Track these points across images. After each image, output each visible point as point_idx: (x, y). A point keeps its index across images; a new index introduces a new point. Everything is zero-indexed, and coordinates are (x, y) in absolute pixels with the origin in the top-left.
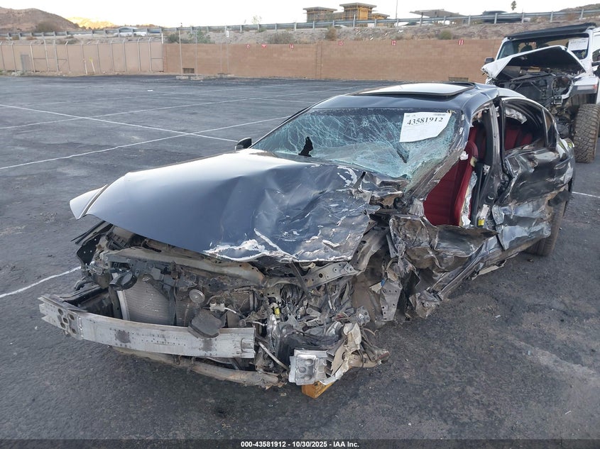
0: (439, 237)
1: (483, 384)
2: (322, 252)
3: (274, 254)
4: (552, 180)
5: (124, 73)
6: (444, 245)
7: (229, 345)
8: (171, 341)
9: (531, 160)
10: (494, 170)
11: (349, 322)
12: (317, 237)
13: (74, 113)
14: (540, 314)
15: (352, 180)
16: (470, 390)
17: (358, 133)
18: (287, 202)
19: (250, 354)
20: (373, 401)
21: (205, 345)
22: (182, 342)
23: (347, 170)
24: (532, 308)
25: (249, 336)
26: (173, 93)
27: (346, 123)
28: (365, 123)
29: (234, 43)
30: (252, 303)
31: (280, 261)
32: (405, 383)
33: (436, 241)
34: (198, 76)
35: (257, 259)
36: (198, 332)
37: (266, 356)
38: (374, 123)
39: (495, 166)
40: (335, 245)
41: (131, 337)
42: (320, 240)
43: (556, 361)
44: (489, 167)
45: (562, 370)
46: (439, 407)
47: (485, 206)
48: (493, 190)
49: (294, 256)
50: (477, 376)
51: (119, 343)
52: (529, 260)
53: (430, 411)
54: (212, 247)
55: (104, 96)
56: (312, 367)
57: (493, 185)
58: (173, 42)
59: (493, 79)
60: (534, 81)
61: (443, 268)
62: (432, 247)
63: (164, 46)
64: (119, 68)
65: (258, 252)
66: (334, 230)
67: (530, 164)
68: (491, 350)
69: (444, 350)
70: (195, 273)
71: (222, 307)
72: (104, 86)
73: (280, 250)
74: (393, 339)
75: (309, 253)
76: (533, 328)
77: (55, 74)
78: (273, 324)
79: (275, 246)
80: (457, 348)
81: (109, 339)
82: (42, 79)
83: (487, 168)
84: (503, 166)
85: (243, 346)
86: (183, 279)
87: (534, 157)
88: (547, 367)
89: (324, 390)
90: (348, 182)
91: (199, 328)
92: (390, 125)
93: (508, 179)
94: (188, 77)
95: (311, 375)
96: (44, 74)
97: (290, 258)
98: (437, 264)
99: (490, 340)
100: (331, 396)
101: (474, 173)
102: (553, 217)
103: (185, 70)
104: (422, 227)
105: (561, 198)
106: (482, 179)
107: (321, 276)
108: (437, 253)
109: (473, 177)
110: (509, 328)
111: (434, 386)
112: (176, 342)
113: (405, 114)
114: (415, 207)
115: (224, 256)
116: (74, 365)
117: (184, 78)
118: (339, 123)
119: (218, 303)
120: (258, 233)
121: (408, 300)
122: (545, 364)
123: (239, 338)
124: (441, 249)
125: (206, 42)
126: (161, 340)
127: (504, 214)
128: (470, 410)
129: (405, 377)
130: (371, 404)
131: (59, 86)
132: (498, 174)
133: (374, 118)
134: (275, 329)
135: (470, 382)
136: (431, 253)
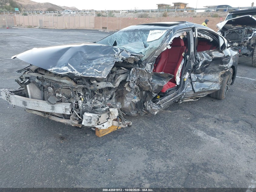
0: (152, 78)
1: (170, 140)
2: (94, 74)
3: (73, 72)
4: (222, 66)
5: (79, 28)
6: (155, 80)
7: (61, 109)
8: (41, 105)
9: (211, 55)
10: (191, 57)
11: (113, 108)
12: (92, 68)
13: (52, 41)
14: (207, 119)
15: (118, 52)
16: (163, 141)
17: (133, 39)
18: (88, 57)
19: (68, 113)
20: (122, 140)
21: (52, 108)
22: (45, 107)
23: (117, 49)
24: (205, 117)
25: (68, 106)
26: (95, 36)
27: (130, 35)
28: (136, 35)
29: (124, 17)
30: (72, 95)
31: (76, 75)
32: (138, 136)
33: (151, 79)
34: (108, 30)
35: (67, 74)
36: (49, 103)
37: (76, 115)
38: (139, 35)
39: (191, 56)
40: (99, 72)
41: (27, 104)
42: (93, 69)
43: (204, 135)
44: (189, 56)
45: (205, 138)
46: (147, 145)
47: (187, 73)
48: (191, 66)
49: (81, 74)
50: (169, 137)
51: (23, 105)
52: (213, 101)
53: (143, 146)
54: (51, 68)
55: (67, 36)
56: (91, 119)
57: (191, 64)
58: (99, 16)
59: (220, 30)
60: (237, 31)
61: (154, 90)
62: (149, 81)
63: (95, 18)
64: (77, 26)
65: (67, 71)
66: (99, 66)
67: (211, 58)
68: (179, 129)
69: (159, 127)
70: (50, 81)
71: (60, 95)
72: (69, 32)
73: (76, 71)
74: (141, 122)
75: (88, 73)
76: (201, 123)
77: (52, 28)
78: (80, 104)
79: (75, 69)
80: (165, 127)
81: (20, 104)
82: (47, 30)
83: (188, 57)
84: (195, 56)
85: (66, 109)
86: (45, 82)
87: (212, 55)
88: (199, 137)
89: (104, 135)
90: (116, 53)
91: (50, 101)
92: (144, 35)
93: (198, 62)
94: (103, 31)
95: (90, 123)
96: (48, 28)
97: (80, 74)
98: (151, 88)
99: (181, 126)
100: (107, 137)
101: (183, 59)
102: (222, 82)
103: (103, 28)
104: (146, 73)
105: (227, 74)
106: (186, 61)
107: (98, 86)
108: (151, 84)
109: (183, 61)
110: (191, 122)
111: (149, 138)
112: (42, 106)
113: (150, 31)
114: (147, 67)
115: (55, 72)
116: (17, 119)
117: (102, 31)
118: (127, 35)
119: (59, 94)
120: (69, 65)
121: (144, 105)
122: (199, 135)
123: (64, 106)
124: (153, 82)
125: (112, 16)
126: (37, 105)
127: (197, 78)
128: (159, 147)
129: (139, 134)
130: (121, 141)
131: (52, 32)
132: (193, 59)
133: (139, 33)
134: (80, 106)
135: (164, 139)
136: (149, 84)
